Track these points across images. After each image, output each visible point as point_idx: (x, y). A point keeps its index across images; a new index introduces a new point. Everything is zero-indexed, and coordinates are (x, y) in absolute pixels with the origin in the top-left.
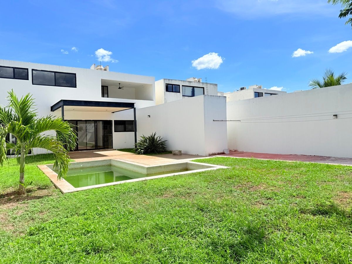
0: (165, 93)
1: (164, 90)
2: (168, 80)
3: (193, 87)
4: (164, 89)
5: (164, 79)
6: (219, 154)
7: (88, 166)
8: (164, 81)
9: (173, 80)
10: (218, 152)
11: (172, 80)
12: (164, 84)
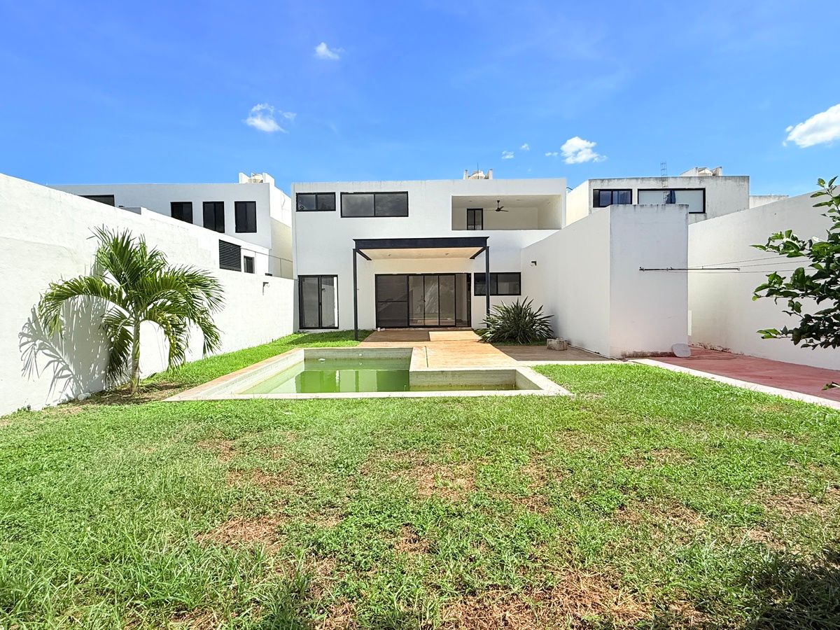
0: (590, 210)
1: (590, 204)
2: (599, 182)
3: (672, 191)
4: (590, 202)
5: (590, 181)
6: (654, 356)
7: (371, 357)
8: (590, 185)
9: (613, 181)
10: (652, 351)
11: (609, 180)
12: (590, 190)
